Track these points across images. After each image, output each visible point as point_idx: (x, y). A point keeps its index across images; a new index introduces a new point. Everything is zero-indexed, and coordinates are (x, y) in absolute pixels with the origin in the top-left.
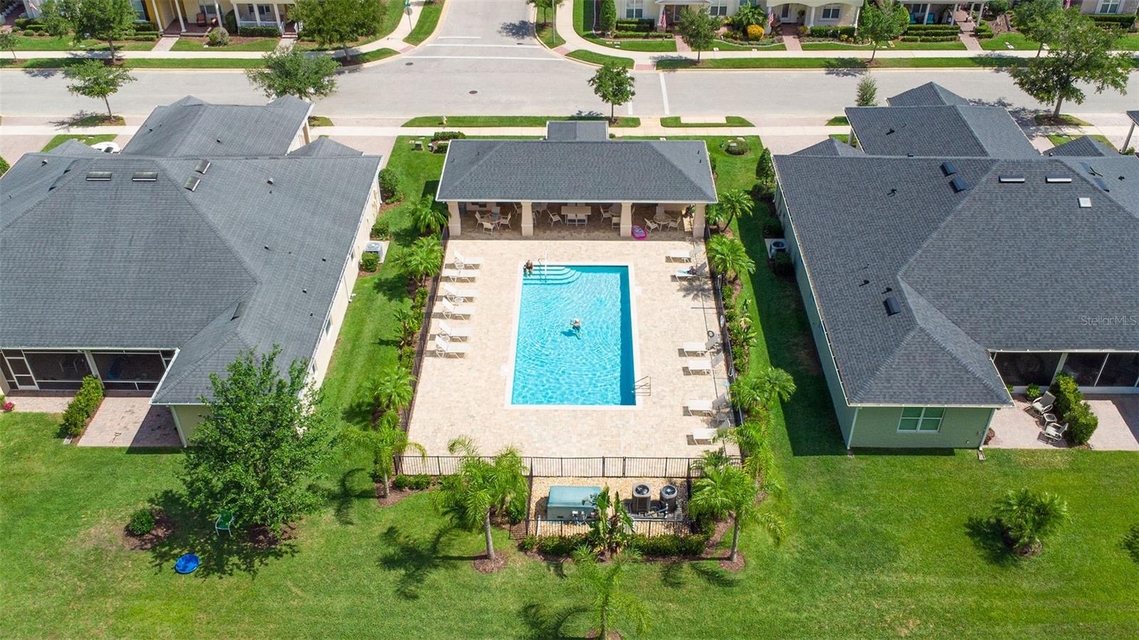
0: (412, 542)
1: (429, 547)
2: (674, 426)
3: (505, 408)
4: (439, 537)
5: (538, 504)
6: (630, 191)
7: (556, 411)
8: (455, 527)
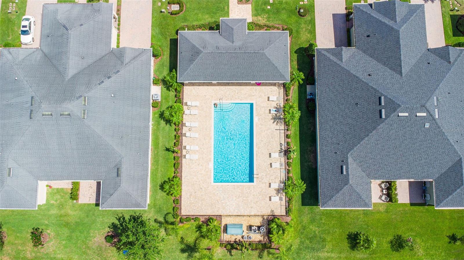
0: (188, 243)
1: (193, 245)
2: (265, 193)
3: (212, 184)
4: (196, 240)
5: (224, 227)
6: (255, 77)
7: (228, 185)
8: (200, 237)
